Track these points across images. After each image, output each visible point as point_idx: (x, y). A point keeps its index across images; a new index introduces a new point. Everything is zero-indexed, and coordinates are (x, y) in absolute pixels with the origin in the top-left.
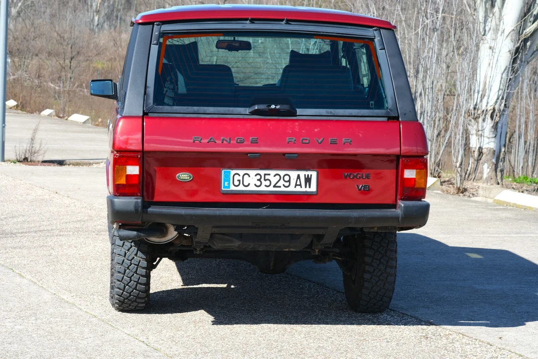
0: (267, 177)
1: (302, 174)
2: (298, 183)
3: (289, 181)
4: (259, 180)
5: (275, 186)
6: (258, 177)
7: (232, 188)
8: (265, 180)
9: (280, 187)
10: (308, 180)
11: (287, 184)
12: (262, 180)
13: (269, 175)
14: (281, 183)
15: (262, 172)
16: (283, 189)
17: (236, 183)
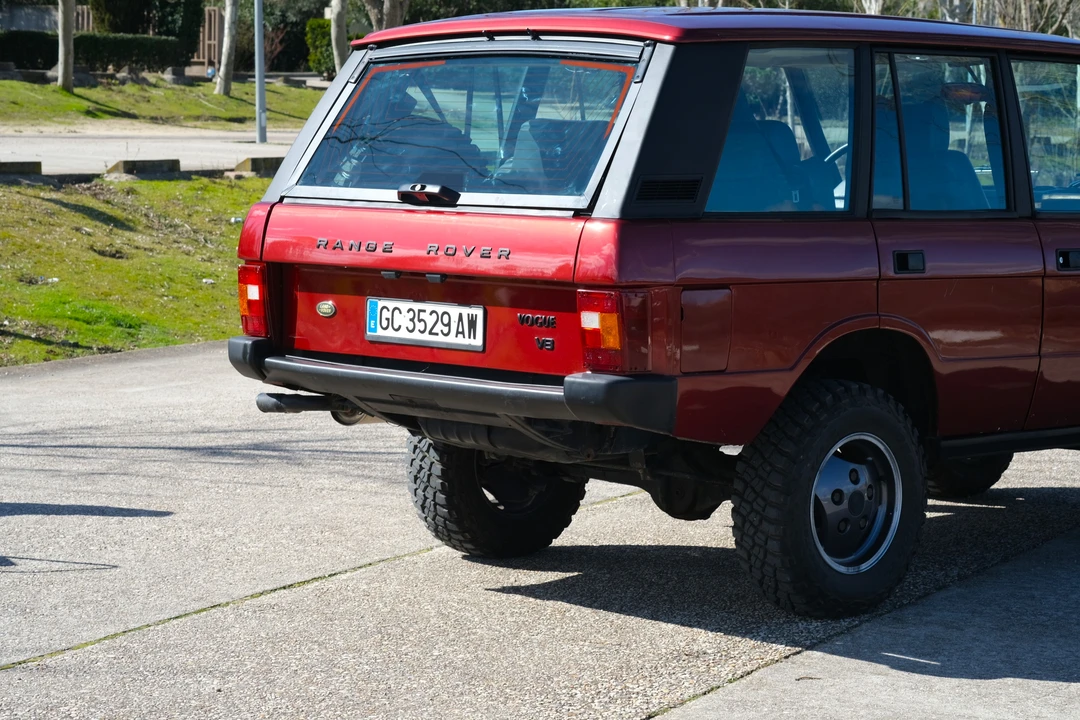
0: (422, 315)
1: (466, 311)
2: (460, 330)
3: (449, 325)
4: (412, 320)
5: (431, 333)
6: (411, 314)
7: (380, 332)
8: (420, 321)
9: (437, 334)
10: (472, 323)
11: (446, 330)
12: (416, 320)
13: (424, 311)
14: (439, 327)
15: (417, 306)
16: (440, 339)
17: (385, 324)
